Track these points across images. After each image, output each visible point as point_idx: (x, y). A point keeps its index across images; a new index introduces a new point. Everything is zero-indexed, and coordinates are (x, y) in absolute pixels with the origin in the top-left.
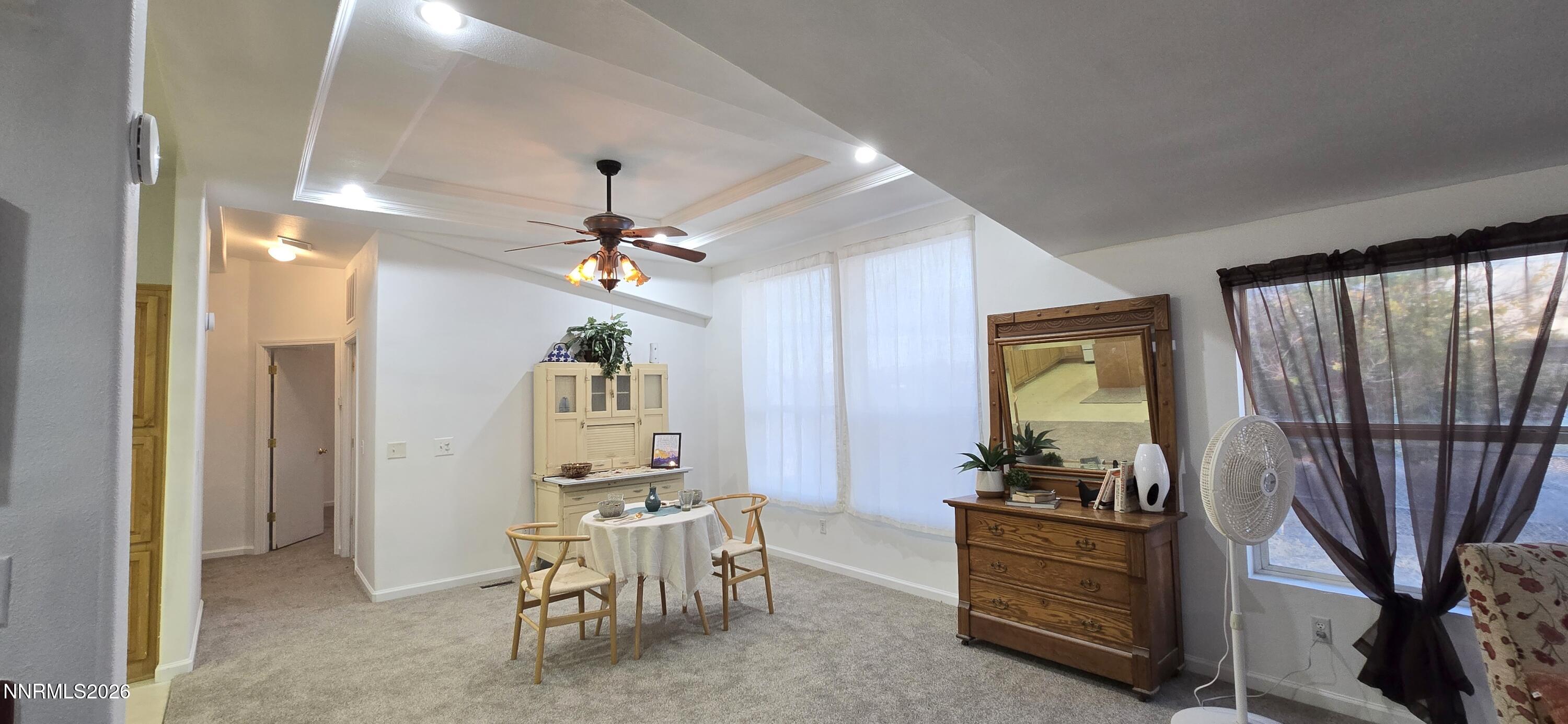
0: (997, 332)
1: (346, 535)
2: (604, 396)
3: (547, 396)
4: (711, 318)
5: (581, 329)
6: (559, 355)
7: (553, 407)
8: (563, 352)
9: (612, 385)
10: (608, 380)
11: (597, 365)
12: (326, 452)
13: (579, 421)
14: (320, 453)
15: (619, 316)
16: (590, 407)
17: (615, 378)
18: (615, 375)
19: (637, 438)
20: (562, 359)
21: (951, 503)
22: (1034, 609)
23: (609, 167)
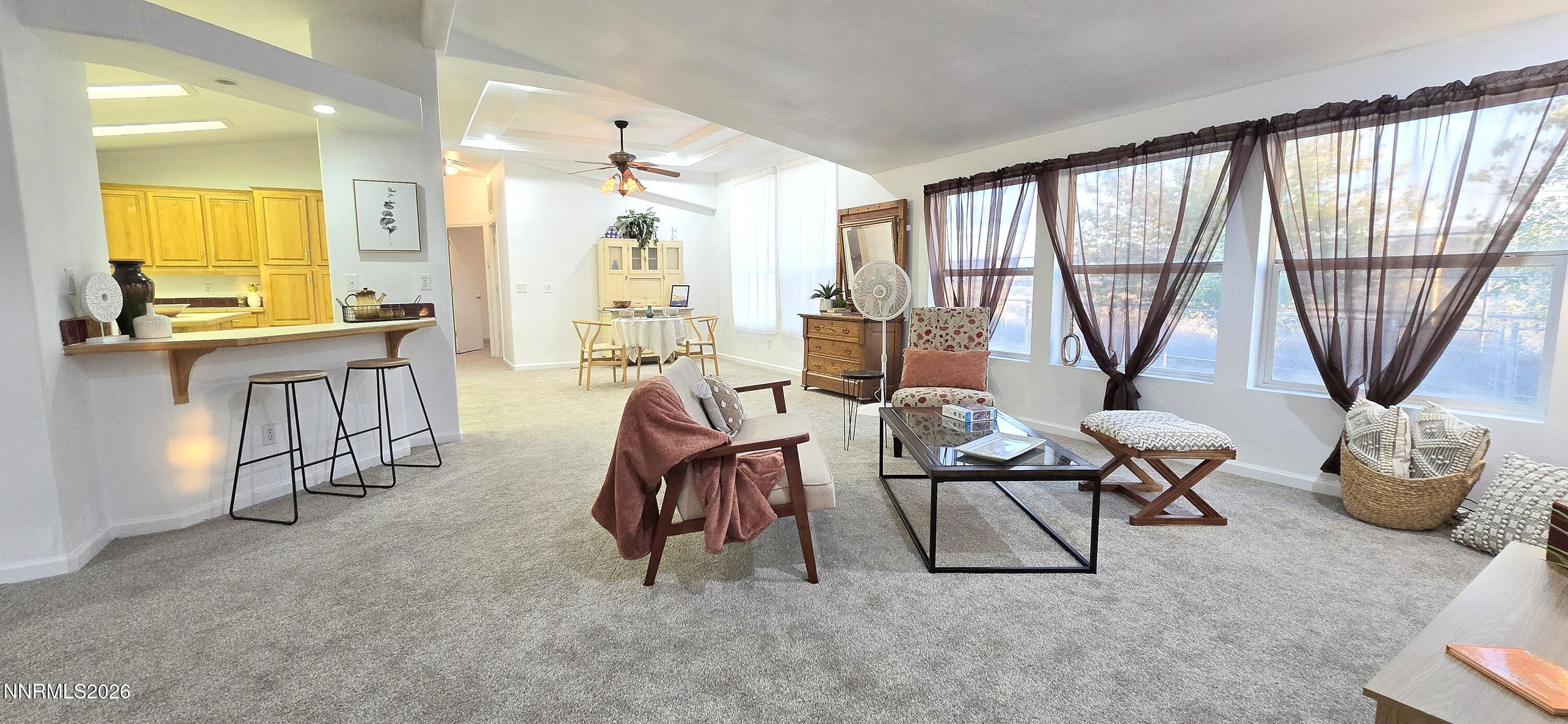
0: (841, 220)
1: (497, 345)
2: (640, 260)
3: (606, 258)
4: (716, 210)
5: (625, 217)
6: (611, 234)
7: (608, 265)
8: (614, 232)
9: (645, 253)
10: (642, 250)
11: (635, 240)
12: (482, 298)
13: (624, 276)
14: (478, 298)
15: (650, 209)
16: (631, 267)
17: (647, 249)
18: (647, 247)
19: (662, 287)
20: (614, 236)
21: (802, 316)
22: (830, 368)
23: (622, 125)
